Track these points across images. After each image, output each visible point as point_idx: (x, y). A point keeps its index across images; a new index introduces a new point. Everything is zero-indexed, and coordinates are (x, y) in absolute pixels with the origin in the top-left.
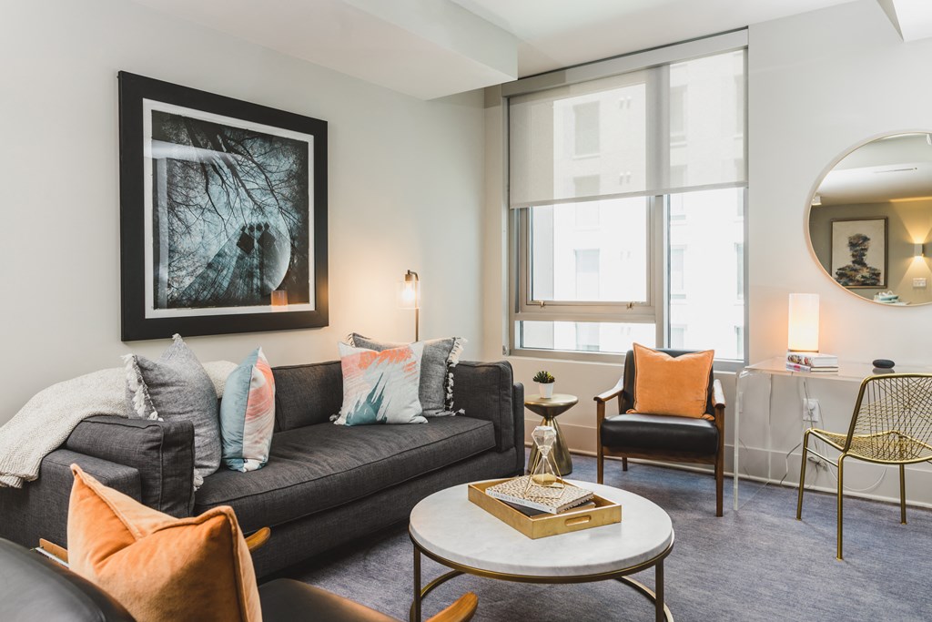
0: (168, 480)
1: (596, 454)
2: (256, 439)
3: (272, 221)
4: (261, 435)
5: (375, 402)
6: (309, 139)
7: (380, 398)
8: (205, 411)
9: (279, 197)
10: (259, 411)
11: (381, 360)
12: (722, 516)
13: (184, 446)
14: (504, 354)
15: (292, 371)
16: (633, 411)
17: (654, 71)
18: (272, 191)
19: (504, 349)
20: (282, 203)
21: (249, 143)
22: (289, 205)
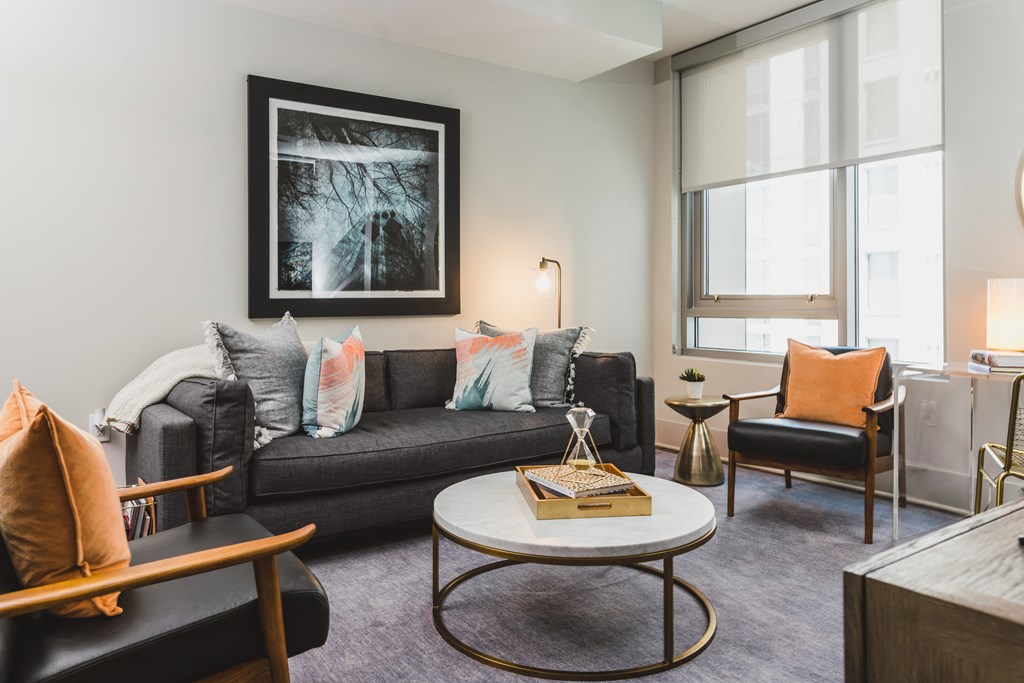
0: (220, 432)
1: (727, 459)
2: (330, 408)
3: (398, 209)
4: (335, 405)
5: (481, 388)
6: (440, 128)
7: (487, 384)
8: (283, 378)
9: (407, 185)
10: (331, 382)
11: (491, 346)
12: (871, 543)
13: (236, 403)
14: (674, 353)
15: (410, 354)
16: (782, 416)
17: (835, 22)
18: (399, 180)
19: (674, 348)
20: (409, 192)
21: (374, 135)
22: (417, 193)
